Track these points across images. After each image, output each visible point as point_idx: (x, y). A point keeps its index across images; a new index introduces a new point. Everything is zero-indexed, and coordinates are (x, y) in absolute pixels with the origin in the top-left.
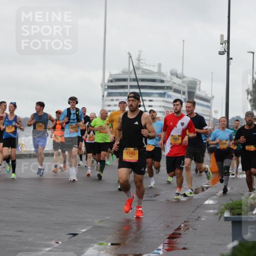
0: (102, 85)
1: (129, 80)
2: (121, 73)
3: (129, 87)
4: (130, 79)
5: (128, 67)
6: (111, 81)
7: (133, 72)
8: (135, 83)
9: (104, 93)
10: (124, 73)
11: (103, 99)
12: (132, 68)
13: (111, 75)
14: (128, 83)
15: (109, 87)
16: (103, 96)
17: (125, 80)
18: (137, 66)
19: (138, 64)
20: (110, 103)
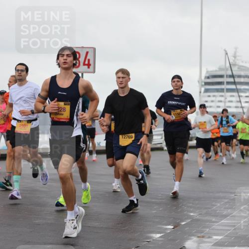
0: (199, 82)
1: (225, 76)
2: (217, 69)
3: (225, 83)
4: (227, 76)
5: (224, 64)
6: (208, 78)
7: (230, 69)
8: (232, 80)
9: (201, 89)
10: (220, 69)
11: (200, 95)
12: (228, 65)
13: (207, 72)
14: (225, 80)
15: (206, 84)
16: (200, 92)
17: (221, 76)
18: (234, 63)
19: (234, 61)
20: (207, 99)
